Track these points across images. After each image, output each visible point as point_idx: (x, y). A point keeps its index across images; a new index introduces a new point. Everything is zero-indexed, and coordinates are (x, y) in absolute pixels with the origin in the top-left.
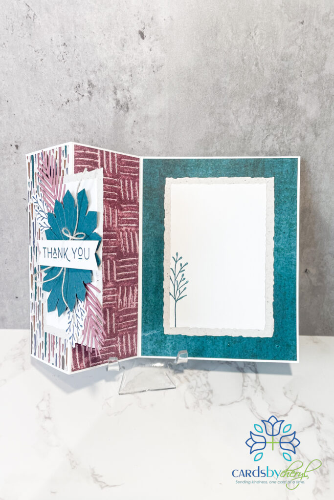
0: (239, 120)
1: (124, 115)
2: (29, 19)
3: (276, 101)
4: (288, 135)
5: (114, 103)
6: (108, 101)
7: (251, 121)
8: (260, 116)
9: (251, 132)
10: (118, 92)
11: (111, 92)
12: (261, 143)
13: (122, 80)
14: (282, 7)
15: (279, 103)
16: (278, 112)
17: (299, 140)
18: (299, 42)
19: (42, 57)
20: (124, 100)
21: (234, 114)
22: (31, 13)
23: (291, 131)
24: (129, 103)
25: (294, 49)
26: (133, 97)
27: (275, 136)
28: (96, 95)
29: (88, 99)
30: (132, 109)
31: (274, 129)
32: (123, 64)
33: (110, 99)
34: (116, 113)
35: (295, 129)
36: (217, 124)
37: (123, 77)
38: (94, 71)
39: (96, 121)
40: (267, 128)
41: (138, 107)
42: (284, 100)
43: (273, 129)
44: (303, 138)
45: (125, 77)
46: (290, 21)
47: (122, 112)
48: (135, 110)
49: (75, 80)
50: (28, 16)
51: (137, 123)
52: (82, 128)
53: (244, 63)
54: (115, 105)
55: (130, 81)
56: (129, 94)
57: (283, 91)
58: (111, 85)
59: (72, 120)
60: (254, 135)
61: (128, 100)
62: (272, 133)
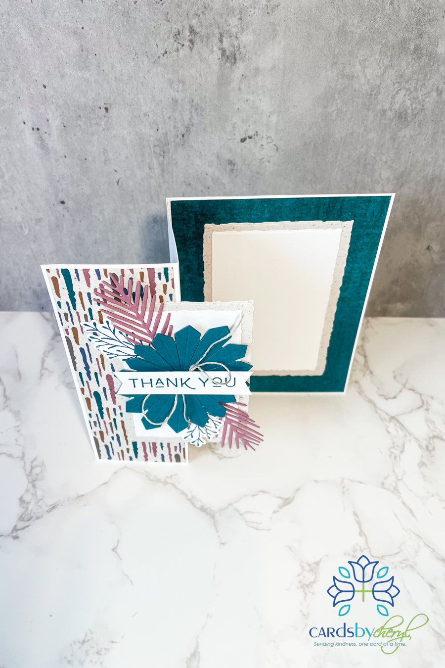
0: (366, 71)
1: (231, 67)
3: (412, 47)
4: (423, 89)
5: (217, 54)
6: (212, 52)
7: (380, 72)
8: (392, 65)
9: (379, 86)
10: (224, 39)
11: (216, 40)
12: (390, 100)
13: (230, 25)
15: (416, 49)
16: (413, 61)
17: (434, 94)
20: (232, 49)
21: (360, 64)
23: (427, 84)
24: (237, 53)
26: (242, 45)
27: (408, 90)
28: (198, 44)
29: (189, 50)
30: (240, 60)
32: (231, 5)
33: (215, 48)
34: (221, 65)
35: (431, 82)
36: (340, 77)
37: (231, 21)
38: (197, 15)
39: (198, 75)
40: (398, 81)
41: (247, 57)
42: (421, 47)
43: (406, 82)
44: (440, 93)
45: (233, 21)
47: (228, 64)
48: (244, 61)
49: (174, 26)
51: (246, 77)
52: (181, 86)
54: (220, 56)
55: (239, 26)
56: (238, 41)
57: (421, 35)
58: (216, 31)
59: (170, 76)
60: (382, 90)
61: (236, 49)
62: (404, 87)
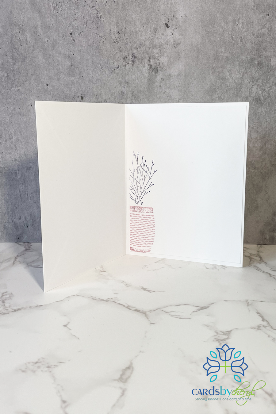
0: (232, 75)
1: (155, 74)
2: (97, 18)
3: (256, 63)
5: (147, 67)
6: (144, 67)
7: (240, 76)
8: (246, 72)
9: (241, 83)
10: (151, 60)
11: (146, 61)
12: (249, 91)
13: (154, 53)
15: (259, 64)
16: (258, 70)
18: (268, 26)
19: (104, 40)
21: (228, 72)
22: (99, 15)
23: (269, 82)
24: (159, 67)
25: (265, 31)
26: (161, 63)
27: (258, 85)
28: (137, 62)
29: (131, 65)
30: (160, 71)
31: (257, 80)
32: (155, 43)
33: (146, 65)
34: (149, 73)
36: (218, 79)
38: (136, 48)
39: (136, 79)
40: (252, 80)
41: (164, 69)
42: (262, 62)
45: (156, 51)
47: (153, 73)
48: (162, 71)
49: (124, 54)
51: (164, 80)
52: (126, 84)
53: (233, 40)
54: (149, 69)
55: (159, 53)
56: (159, 61)
58: (147, 56)
59: (120, 79)
60: (243, 85)
61: (158, 65)
62: (256, 84)
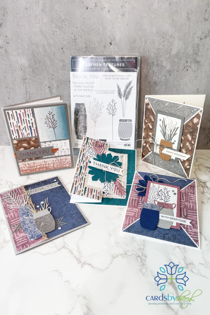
3: (156, 64)
14: (156, 33)
15: (157, 64)
17: (164, 77)
18: (162, 44)
19: (79, 52)
22: (76, 38)
25: (161, 46)
27: (156, 75)
35: (163, 73)
44: (165, 76)
46: (159, 37)
50: (75, 39)
53: (145, 52)
57: (158, 60)
